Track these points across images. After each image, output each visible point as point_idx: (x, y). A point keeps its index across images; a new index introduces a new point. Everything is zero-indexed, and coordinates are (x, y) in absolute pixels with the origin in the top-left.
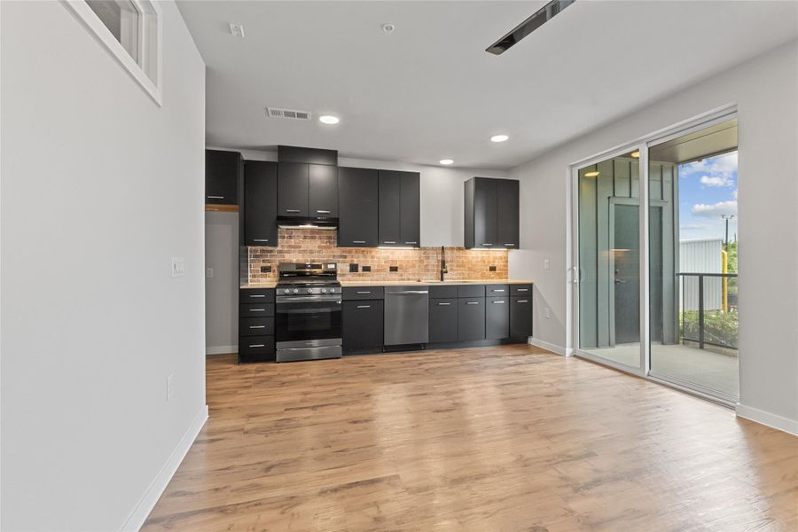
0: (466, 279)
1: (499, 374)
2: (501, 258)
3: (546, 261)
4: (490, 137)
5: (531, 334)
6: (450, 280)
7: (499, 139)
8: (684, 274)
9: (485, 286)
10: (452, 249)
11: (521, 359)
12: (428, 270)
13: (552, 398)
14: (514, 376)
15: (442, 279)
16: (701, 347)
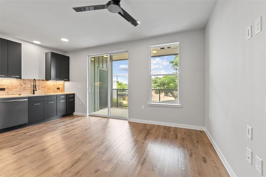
0: (46, 93)
1: (66, 128)
2: (62, 84)
3: (80, 86)
4: (61, 39)
5: (74, 111)
6: (37, 94)
7: (65, 40)
8: (114, 89)
9: (57, 95)
10: (39, 80)
11: (73, 120)
12: (25, 90)
13: (87, 130)
14: (72, 127)
15: (34, 93)
16: (117, 107)
